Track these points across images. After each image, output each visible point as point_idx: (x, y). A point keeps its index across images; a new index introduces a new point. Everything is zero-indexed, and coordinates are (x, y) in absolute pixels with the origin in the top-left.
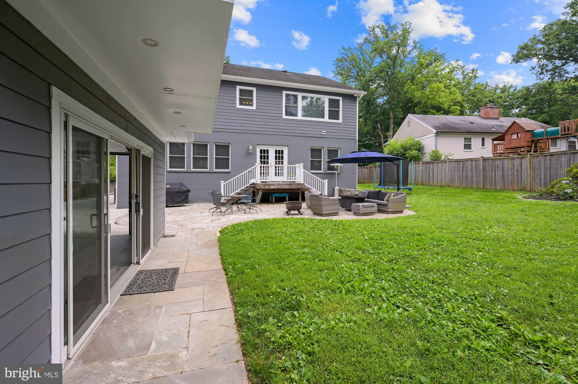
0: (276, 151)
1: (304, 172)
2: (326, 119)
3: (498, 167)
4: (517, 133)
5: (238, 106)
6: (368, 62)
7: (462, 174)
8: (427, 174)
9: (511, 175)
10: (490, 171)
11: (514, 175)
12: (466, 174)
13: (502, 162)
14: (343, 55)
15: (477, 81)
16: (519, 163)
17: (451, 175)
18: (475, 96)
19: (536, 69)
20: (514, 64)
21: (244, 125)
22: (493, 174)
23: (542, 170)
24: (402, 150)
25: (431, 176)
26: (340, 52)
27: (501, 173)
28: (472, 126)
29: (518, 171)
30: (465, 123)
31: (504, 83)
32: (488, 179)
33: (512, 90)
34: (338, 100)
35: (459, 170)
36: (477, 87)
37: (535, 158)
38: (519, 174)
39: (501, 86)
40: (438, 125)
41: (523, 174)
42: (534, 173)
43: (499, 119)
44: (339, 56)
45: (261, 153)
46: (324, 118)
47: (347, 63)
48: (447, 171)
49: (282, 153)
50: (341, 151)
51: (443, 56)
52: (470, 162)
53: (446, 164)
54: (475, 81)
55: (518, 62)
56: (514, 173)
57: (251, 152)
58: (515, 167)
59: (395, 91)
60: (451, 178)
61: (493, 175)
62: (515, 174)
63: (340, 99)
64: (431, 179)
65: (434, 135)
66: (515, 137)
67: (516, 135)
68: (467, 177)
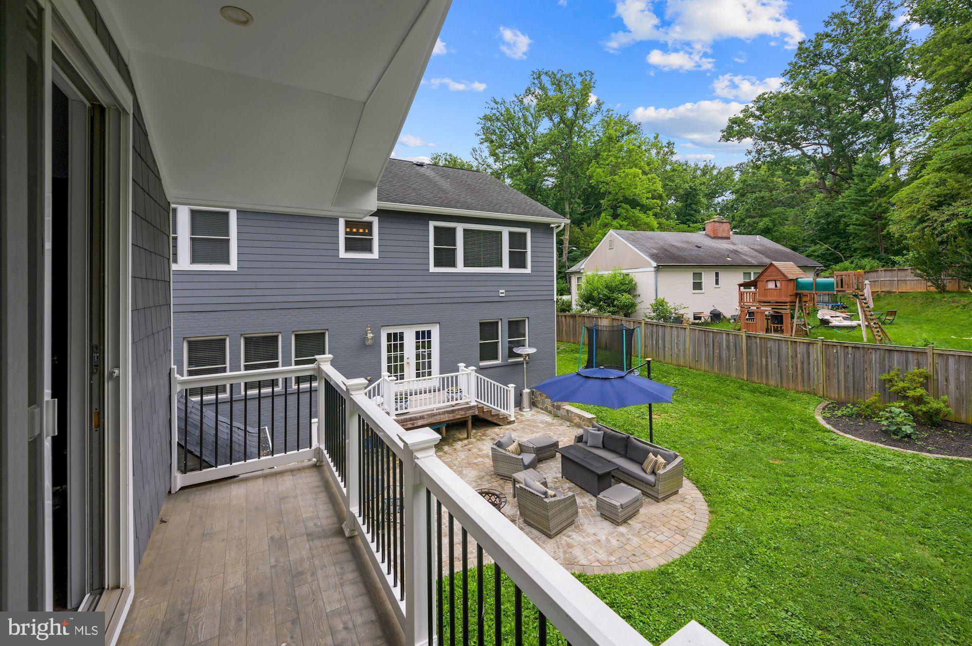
0: (417, 333)
1: (477, 377)
2: (505, 268)
3: (771, 351)
4: (775, 281)
5: (343, 254)
6: (531, 124)
7: (712, 353)
8: (654, 342)
9: (792, 367)
10: (759, 355)
11: (797, 368)
12: (720, 354)
13: (777, 344)
14: (494, 111)
15: (674, 158)
16: (805, 351)
17: (694, 351)
18: (673, 181)
19: (752, 154)
20: (723, 143)
21: (355, 291)
22: (764, 360)
23: (842, 368)
24: (606, 292)
25: (661, 345)
26: (489, 105)
27: (776, 362)
28: (700, 252)
29: (802, 363)
30: (690, 247)
31: (706, 162)
32: (755, 366)
33: (715, 172)
34: (525, 234)
35: (707, 346)
36: (675, 168)
37: (830, 347)
38: (805, 367)
39: (701, 165)
40: (655, 251)
41: (811, 370)
42: (828, 370)
43: (729, 238)
44: (488, 112)
45: (389, 340)
46: (501, 266)
47: (499, 124)
48: (688, 343)
49: (429, 337)
50: (531, 322)
51: (638, 126)
52: (724, 335)
53: (685, 331)
54: (672, 159)
55: (728, 140)
56: (796, 365)
57: (370, 342)
58: (799, 355)
59: (572, 173)
60: (694, 356)
61: (764, 362)
62: (799, 366)
63: (528, 231)
64: (661, 351)
65: (653, 269)
66: (771, 285)
67: (774, 283)
68: (720, 358)
